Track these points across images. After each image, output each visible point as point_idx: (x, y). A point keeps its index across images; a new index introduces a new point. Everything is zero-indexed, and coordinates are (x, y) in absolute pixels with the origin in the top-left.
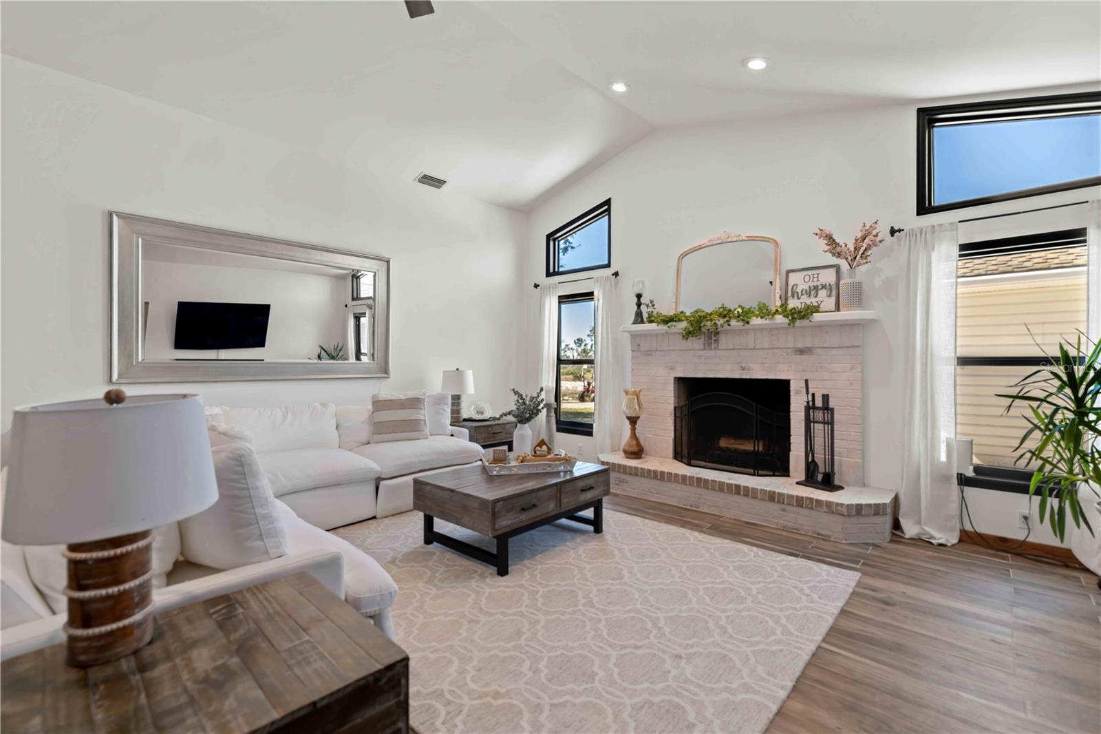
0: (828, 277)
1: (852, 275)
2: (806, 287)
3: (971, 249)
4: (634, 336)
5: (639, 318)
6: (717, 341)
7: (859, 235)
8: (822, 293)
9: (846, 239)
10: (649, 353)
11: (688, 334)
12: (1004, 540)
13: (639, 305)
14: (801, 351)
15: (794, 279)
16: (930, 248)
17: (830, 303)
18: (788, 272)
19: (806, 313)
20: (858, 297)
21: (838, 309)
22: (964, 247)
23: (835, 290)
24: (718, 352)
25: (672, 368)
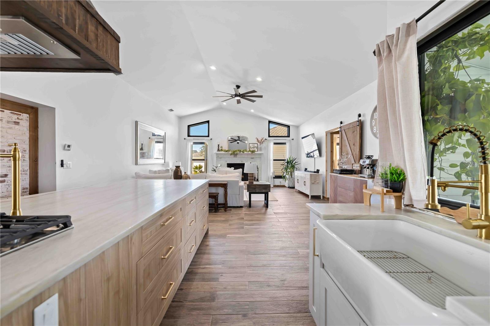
0: (256, 145)
1: (260, 146)
2: (252, 147)
3: (275, 144)
4: (217, 154)
5: (218, 150)
6: (236, 156)
7: (261, 139)
8: (255, 148)
9: (260, 140)
10: (221, 158)
11: (231, 154)
12: (278, 185)
13: (219, 147)
14: (252, 158)
15: (251, 145)
16: (270, 143)
17: (256, 150)
18: (250, 143)
19: (253, 152)
20: (261, 150)
21: (258, 151)
22: (274, 143)
23: (257, 148)
24: (237, 158)
25: (226, 161)
